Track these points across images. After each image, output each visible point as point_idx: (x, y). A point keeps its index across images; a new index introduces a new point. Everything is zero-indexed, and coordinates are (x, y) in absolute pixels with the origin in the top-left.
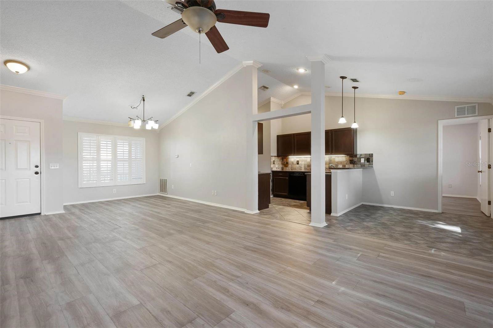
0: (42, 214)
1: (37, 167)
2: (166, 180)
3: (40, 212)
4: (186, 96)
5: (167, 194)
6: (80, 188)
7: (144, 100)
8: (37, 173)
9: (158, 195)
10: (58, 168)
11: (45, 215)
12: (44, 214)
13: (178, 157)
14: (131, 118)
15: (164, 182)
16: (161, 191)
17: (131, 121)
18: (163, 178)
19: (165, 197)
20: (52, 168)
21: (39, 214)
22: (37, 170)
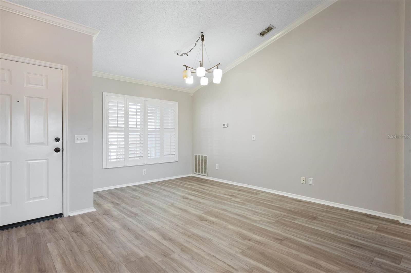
0: (65, 215)
1: (57, 140)
2: (206, 157)
3: (61, 212)
4: (258, 35)
5: (207, 175)
6: (105, 169)
7: (203, 40)
8: (57, 150)
9: (192, 176)
10: (86, 141)
11: (69, 217)
12: (67, 216)
13: (227, 127)
14: (187, 67)
15: (202, 160)
16: (196, 171)
17: (187, 70)
18: (201, 155)
19: (203, 179)
20: (79, 142)
21: (60, 215)
22: (58, 145)
